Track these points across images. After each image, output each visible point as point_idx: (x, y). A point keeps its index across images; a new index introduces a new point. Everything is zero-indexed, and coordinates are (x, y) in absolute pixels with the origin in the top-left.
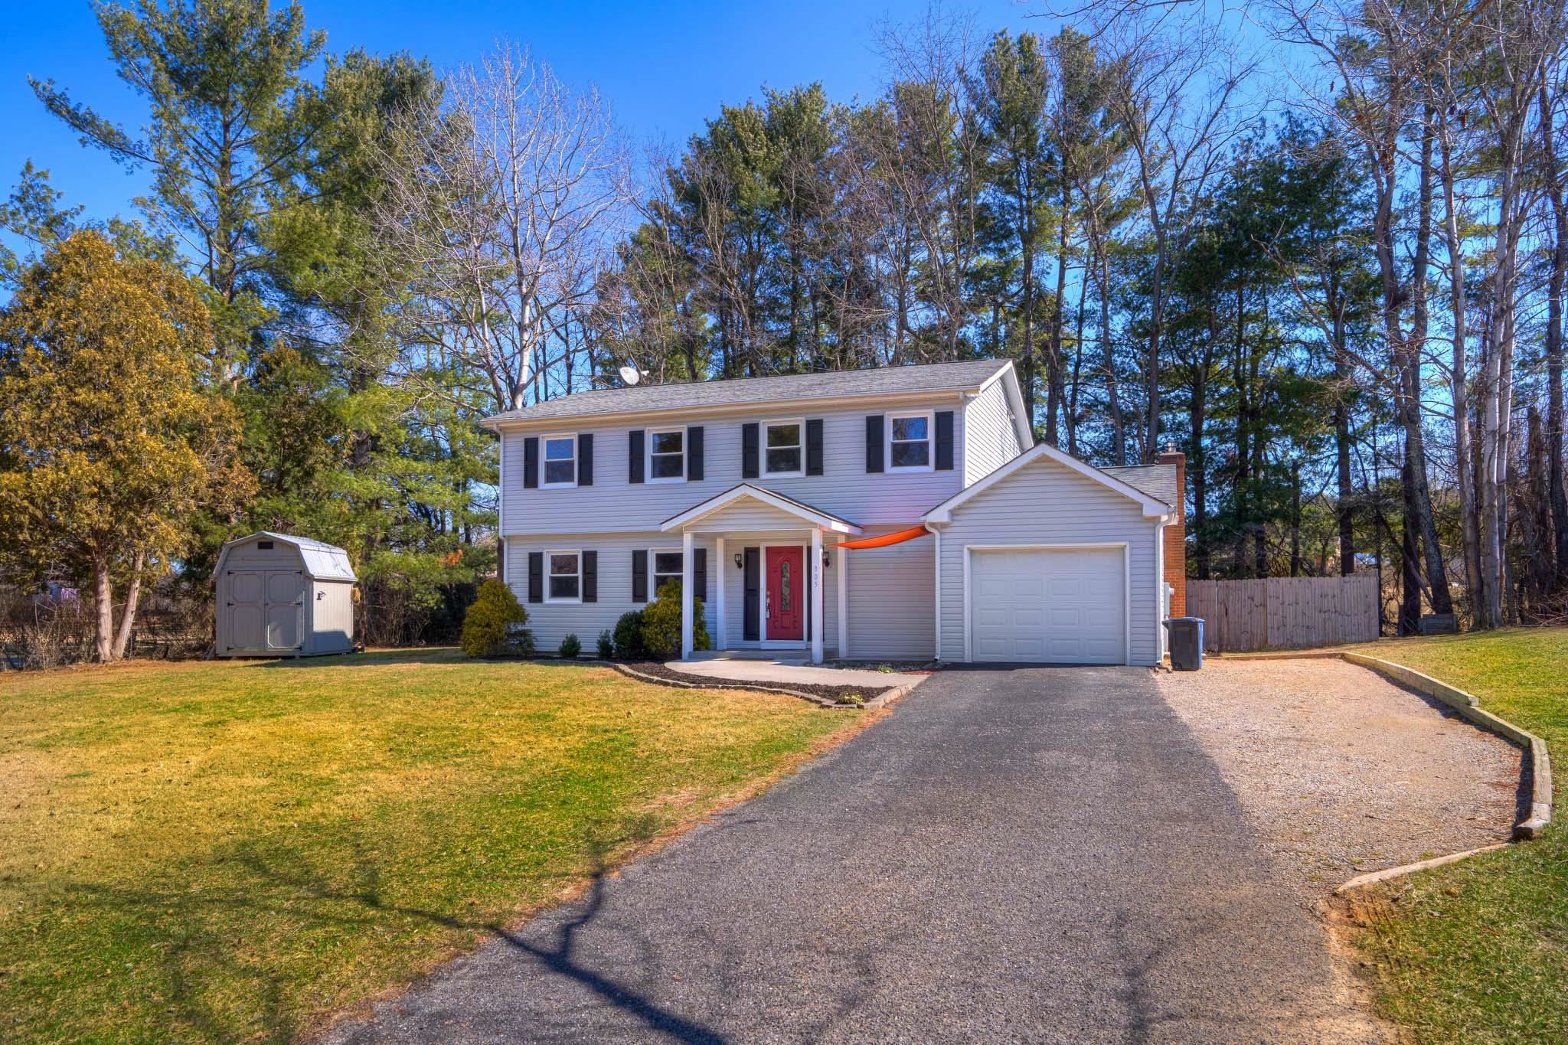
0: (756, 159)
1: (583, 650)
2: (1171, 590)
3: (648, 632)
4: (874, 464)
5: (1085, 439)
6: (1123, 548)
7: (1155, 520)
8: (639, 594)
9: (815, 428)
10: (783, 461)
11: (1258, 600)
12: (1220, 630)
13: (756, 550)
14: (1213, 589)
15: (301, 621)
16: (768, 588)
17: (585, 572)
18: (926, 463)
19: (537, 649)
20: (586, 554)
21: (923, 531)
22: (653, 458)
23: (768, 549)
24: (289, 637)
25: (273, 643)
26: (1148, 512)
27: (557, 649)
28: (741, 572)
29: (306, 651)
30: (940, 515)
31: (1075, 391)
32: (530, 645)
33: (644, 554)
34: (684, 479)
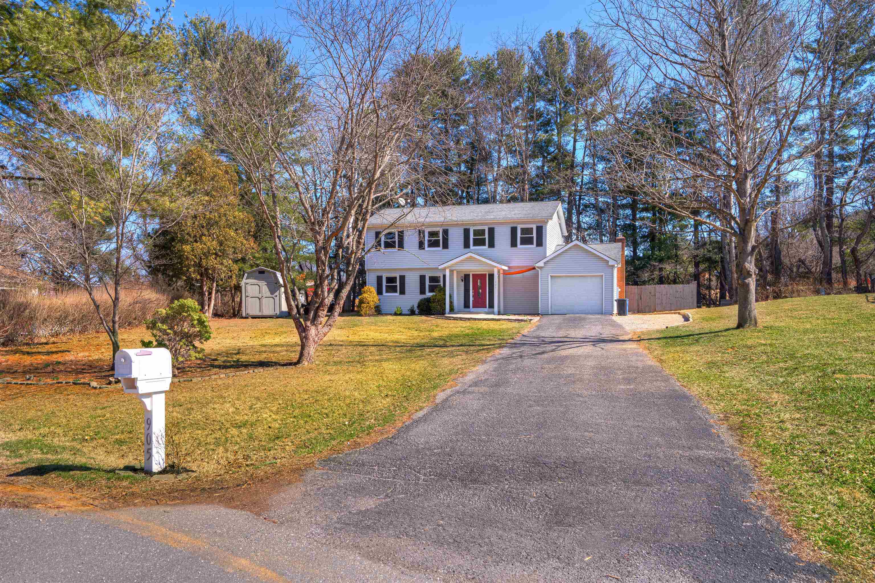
1: (403, 313)
2: (620, 290)
3: (433, 305)
5: (584, 221)
6: (602, 276)
7: (613, 266)
8: (422, 292)
9: (491, 231)
10: (479, 242)
11: (653, 294)
12: (638, 306)
13: (469, 275)
14: (635, 289)
15: (277, 303)
16: (473, 289)
17: (400, 283)
18: (532, 244)
20: (400, 276)
21: (534, 268)
22: (428, 240)
23: (474, 275)
26: (610, 264)
27: (392, 313)
28: (463, 283)
30: (541, 264)
31: (580, 199)
33: (424, 276)
34: (440, 248)
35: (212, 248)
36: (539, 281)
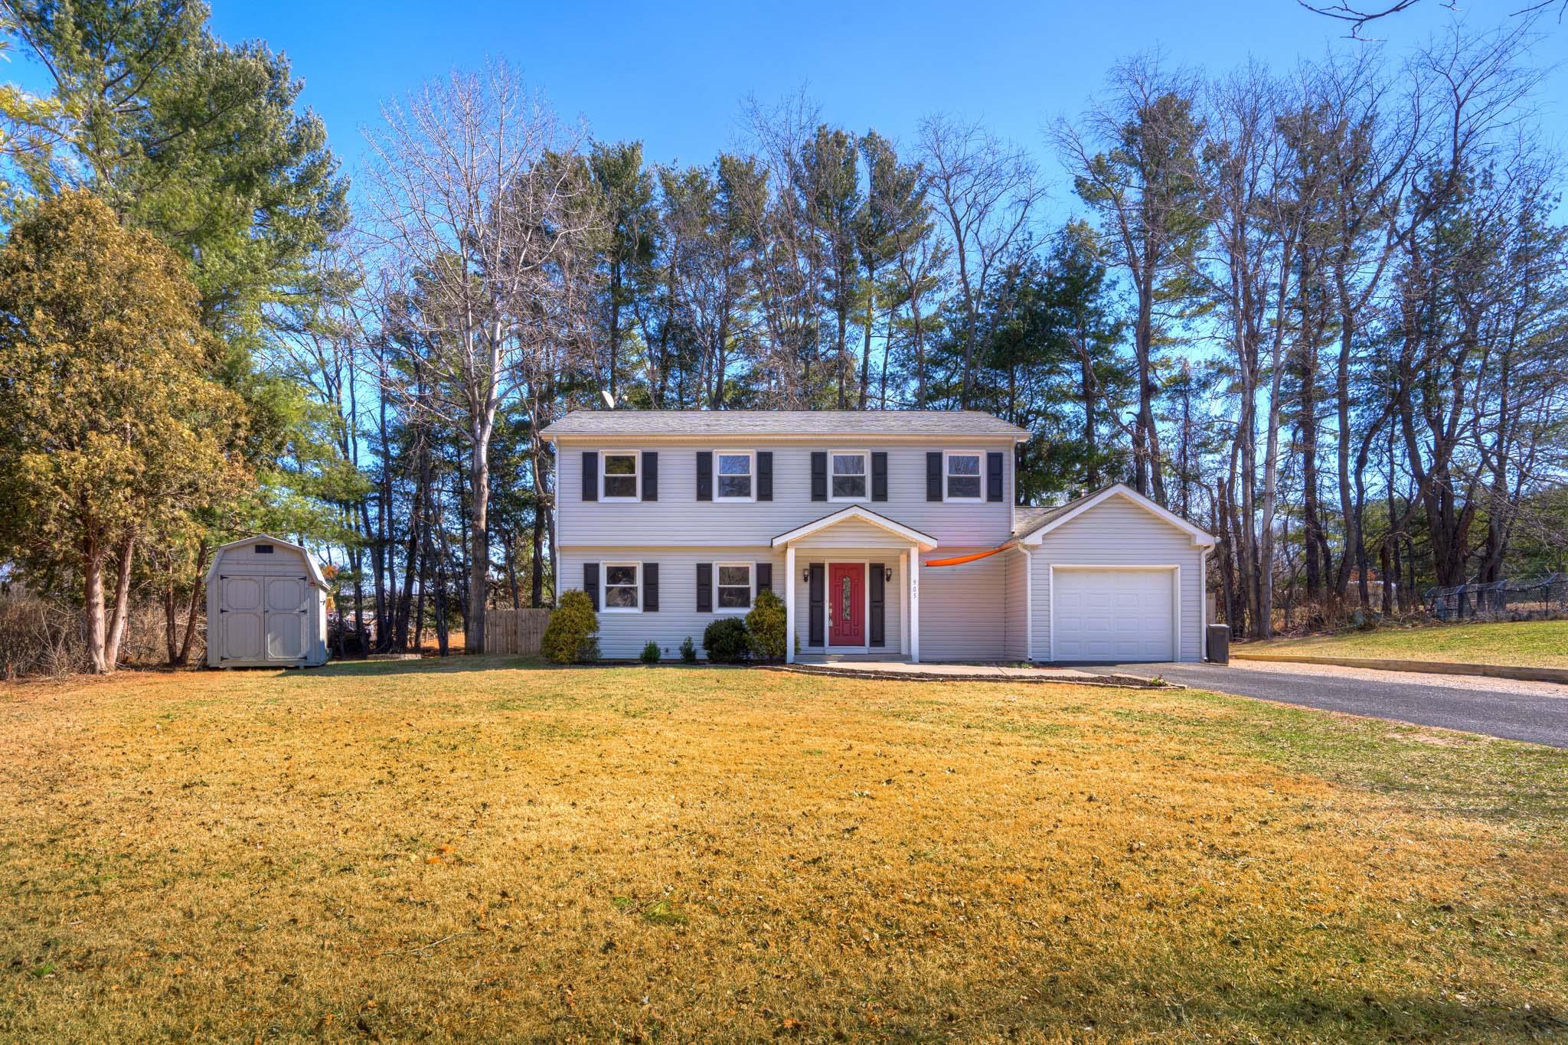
1: (664, 654)
4: (934, 494)
6: (1172, 571)
8: (704, 605)
10: (849, 487)
13: (821, 566)
15: (305, 630)
16: (831, 600)
17: (645, 583)
19: (605, 656)
20: (644, 566)
22: (721, 478)
23: (831, 564)
24: (292, 645)
25: (274, 653)
26: (1197, 542)
27: (638, 657)
29: (312, 661)
33: (708, 567)
34: (752, 499)
35: (121, 466)
36: (1025, 580)
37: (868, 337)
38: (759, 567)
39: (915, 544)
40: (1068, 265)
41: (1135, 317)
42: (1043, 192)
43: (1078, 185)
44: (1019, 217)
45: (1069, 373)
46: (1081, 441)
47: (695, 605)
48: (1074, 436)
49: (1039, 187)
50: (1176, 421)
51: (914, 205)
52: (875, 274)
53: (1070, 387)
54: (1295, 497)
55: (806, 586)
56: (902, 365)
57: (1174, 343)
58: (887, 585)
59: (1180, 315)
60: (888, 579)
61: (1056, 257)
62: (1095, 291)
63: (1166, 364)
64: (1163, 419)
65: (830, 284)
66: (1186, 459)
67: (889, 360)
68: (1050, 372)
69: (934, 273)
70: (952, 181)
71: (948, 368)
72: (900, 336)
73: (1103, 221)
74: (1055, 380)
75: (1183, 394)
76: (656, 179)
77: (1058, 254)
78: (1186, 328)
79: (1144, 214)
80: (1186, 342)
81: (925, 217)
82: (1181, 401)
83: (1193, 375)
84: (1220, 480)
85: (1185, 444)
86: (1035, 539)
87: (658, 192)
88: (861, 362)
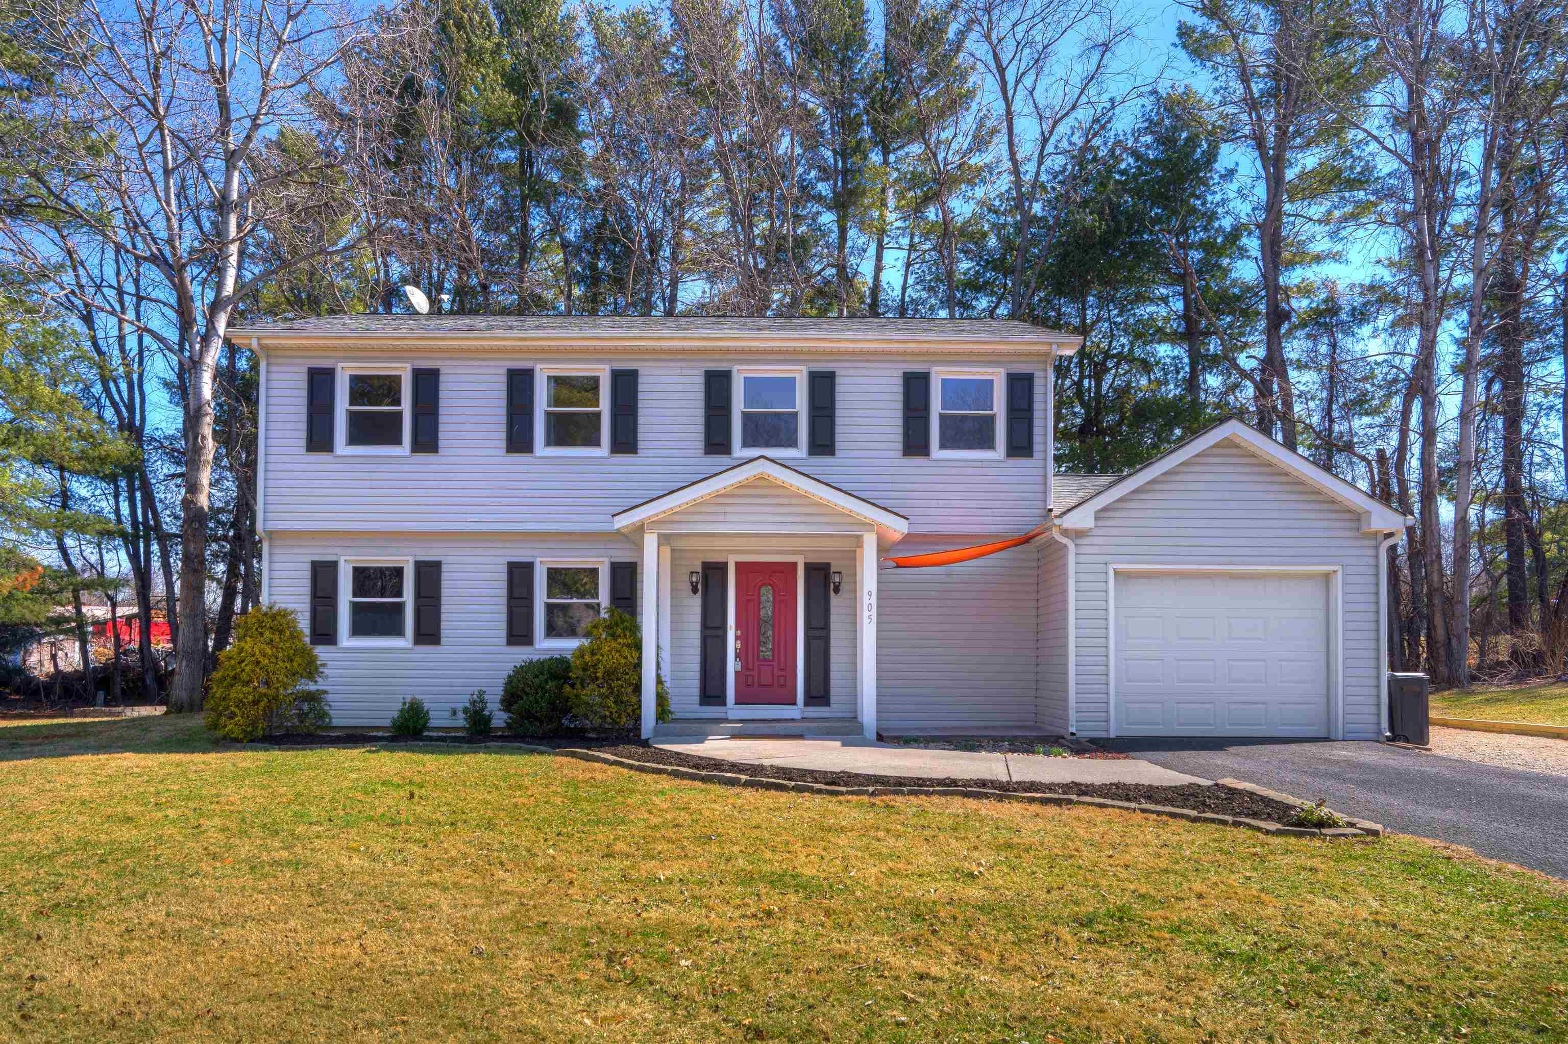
0: (482, 50)
1: (433, 723)
4: (916, 444)
8: (519, 632)
9: (823, 384)
13: (722, 568)
16: (738, 627)
17: (418, 595)
18: (991, 446)
19: (336, 722)
20: (420, 566)
22: (548, 414)
23: (738, 565)
27: (387, 723)
28: (697, 600)
32: (323, 715)
33: (529, 568)
34: (602, 451)
36: (1065, 592)
37: (880, 248)
38: (616, 568)
39: (869, 526)
40: (1166, 140)
41: (1261, 217)
42: (1127, 32)
43: (1181, 35)
44: (1093, 67)
45: (1165, 300)
46: (1181, 398)
47: (504, 633)
48: (1172, 391)
49: (1125, 23)
50: (1319, 371)
51: (948, 57)
52: (892, 158)
53: (1167, 320)
54: (1492, 477)
55: (696, 602)
56: (930, 289)
57: (1318, 259)
58: (835, 600)
59: (1325, 220)
60: (837, 590)
61: (1148, 130)
62: (1204, 182)
63: (1306, 290)
64: (1301, 366)
65: (825, 174)
66: (1332, 421)
67: (911, 281)
68: (1140, 298)
69: (975, 160)
70: (996, 13)
71: (993, 293)
72: (927, 246)
73: (1217, 84)
74: (1146, 310)
75: (1329, 329)
76: (582, 22)
77: (1151, 126)
78: (1334, 235)
79: (1275, 75)
80: (1336, 257)
81: (964, 77)
82: (1325, 340)
83: (1343, 302)
84: (1381, 453)
85: (1330, 402)
86: (1082, 519)
87: (588, 40)
88: (870, 280)
